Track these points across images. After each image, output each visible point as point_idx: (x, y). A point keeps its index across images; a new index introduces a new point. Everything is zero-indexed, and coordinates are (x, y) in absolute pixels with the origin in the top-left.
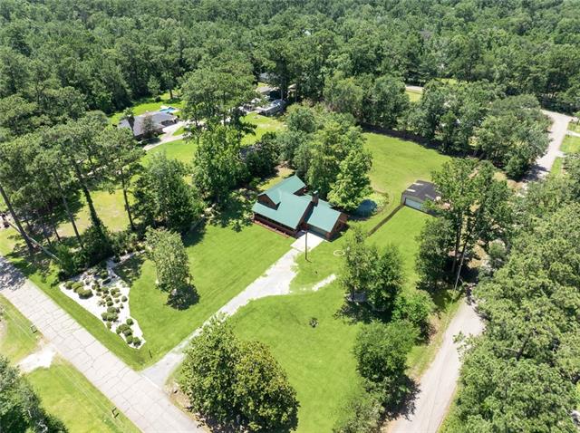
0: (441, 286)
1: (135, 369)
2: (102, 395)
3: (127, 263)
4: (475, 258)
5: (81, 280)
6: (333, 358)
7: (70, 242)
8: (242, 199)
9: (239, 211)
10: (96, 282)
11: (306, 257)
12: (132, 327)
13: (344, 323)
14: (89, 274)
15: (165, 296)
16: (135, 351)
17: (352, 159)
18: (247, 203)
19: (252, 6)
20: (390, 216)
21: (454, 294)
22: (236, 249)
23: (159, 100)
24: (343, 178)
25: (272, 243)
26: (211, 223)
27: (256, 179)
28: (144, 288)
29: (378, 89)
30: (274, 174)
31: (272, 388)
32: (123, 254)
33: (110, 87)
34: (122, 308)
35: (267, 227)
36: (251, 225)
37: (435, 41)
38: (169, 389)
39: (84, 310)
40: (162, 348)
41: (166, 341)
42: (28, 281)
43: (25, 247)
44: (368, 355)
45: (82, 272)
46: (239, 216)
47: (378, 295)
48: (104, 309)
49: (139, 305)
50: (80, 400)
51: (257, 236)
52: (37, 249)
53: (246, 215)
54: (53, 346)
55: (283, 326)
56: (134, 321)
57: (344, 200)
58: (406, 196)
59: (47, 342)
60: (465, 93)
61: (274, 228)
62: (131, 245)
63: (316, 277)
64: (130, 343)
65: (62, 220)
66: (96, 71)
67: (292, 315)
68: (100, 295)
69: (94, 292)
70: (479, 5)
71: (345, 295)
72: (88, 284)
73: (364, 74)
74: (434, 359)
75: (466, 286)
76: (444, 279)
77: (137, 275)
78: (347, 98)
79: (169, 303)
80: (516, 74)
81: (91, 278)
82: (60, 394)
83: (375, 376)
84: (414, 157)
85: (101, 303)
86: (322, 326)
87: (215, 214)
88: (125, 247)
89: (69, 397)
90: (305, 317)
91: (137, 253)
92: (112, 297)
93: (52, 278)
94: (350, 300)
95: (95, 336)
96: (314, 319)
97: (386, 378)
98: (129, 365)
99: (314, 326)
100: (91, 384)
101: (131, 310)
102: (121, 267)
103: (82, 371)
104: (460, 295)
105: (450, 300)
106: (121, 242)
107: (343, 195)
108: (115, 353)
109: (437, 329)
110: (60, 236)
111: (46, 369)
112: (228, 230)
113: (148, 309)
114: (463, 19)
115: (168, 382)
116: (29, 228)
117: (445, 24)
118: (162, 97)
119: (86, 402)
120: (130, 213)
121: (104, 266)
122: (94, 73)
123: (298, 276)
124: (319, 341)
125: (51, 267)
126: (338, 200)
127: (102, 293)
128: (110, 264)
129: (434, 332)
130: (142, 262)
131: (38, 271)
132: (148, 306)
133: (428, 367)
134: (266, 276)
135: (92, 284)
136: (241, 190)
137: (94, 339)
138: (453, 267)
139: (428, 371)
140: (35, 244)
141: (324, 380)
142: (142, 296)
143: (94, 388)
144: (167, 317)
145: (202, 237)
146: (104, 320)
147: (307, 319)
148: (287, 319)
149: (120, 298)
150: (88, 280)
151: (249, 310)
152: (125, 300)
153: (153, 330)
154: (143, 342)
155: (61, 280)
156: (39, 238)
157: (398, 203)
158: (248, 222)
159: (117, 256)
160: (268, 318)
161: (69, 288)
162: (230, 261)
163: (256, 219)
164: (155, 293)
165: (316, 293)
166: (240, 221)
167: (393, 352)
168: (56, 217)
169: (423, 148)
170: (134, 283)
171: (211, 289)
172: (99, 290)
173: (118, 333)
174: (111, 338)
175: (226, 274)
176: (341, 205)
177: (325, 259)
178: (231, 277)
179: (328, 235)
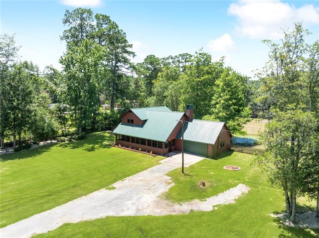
8: (107, 135)
9: (100, 141)
11: (182, 172)
18: (110, 137)
26: (61, 146)
35: (129, 149)
36: (109, 148)
61: (138, 149)
63: (204, 191)
87: (70, 141)
112: (79, 150)
136: (108, 131)
145: (39, 154)
158: (107, 146)
163: (116, 145)
166: (97, 145)
177: (212, 173)
179: (210, 149)
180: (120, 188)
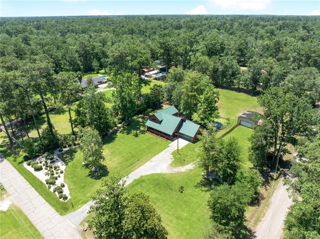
0: (266, 170)
1: (61, 214)
2: (37, 230)
3: (67, 152)
4: (288, 153)
5: (37, 160)
6: (194, 212)
7: (35, 140)
8: (141, 120)
9: (138, 126)
10: (46, 162)
11: (178, 152)
12: (63, 189)
13: (202, 191)
14: (43, 157)
15: (87, 171)
16: (63, 203)
17: (207, 94)
18: (143, 122)
19: (152, 29)
20: (231, 130)
21: (275, 176)
22: (134, 146)
23: (98, 73)
24: (201, 106)
25: (157, 143)
26: (121, 132)
27: (149, 110)
28: (75, 166)
29: (222, 64)
30: (160, 108)
31: (150, 225)
32: (65, 147)
33: (71, 64)
34: (59, 177)
35: (154, 135)
36: (144, 134)
37: (254, 44)
38: (81, 228)
39: (36, 178)
40: (81, 202)
41: (84, 198)
42: (5, 161)
43: (8, 142)
44: (218, 205)
45: (38, 156)
46: (138, 129)
47: (225, 171)
48: (48, 177)
49: (70, 176)
50: (21, 233)
51: (148, 139)
52: (15, 143)
53: (142, 129)
54: (12, 198)
55: (162, 192)
56: (65, 185)
57: (202, 119)
58: (241, 119)
59: (8, 196)
60: (274, 63)
61: (159, 135)
62: (71, 143)
63: (184, 163)
64: (60, 198)
65: (33, 129)
66: (65, 55)
67: (168, 185)
68: (47, 169)
69: (44, 167)
70: (278, 29)
71: (203, 174)
72: (41, 163)
73: (214, 56)
74: (264, 215)
75: (282, 170)
76: (268, 166)
77: (72, 159)
78: (204, 66)
79: (89, 175)
80: (303, 58)
81: (44, 160)
82: (9, 228)
83: (224, 221)
84: (244, 101)
85: (47, 174)
86: (187, 192)
87: (124, 127)
88: (67, 143)
89: (14, 230)
90: (176, 187)
91: (74, 147)
92: (54, 170)
93: (20, 159)
94: (206, 177)
95: (39, 193)
96: (182, 188)
97: (231, 222)
98: (57, 211)
99: (182, 192)
100: (30, 223)
101: (65, 179)
102: (63, 154)
103: (26, 214)
104: (279, 176)
105: (272, 179)
106: (65, 140)
107: (201, 116)
108: (50, 204)
109: (265, 196)
110: (30, 137)
111: (4, 212)
112: (131, 136)
113: (75, 179)
114: (269, 34)
115: (81, 223)
116: (13, 133)
117: (259, 36)
118: (100, 72)
119: (25, 234)
120: (72, 124)
121: (53, 153)
122: (64, 57)
123: (173, 162)
124: (185, 202)
125: (21, 153)
126: (198, 119)
127: (48, 168)
128: (57, 152)
129: (263, 198)
130: (76, 152)
131: (13, 155)
132: (76, 177)
133: (261, 221)
134: (152, 161)
135: (44, 163)
136: (140, 115)
137: (39, 195)
138: (274, 158)
139: (260, 223)
140: (14, 140)
141: (188, 227)
142: (74, 171)
143: (32, 225)
144: (86, 183)
145: (114, 140)
146: (47, 183)
147: (177, 187)
148: (164, 188)
149: (59, 171)
150: (41, 161)
151: (139, 182)
152: (62, 172)
153: (77, 191)
154: (69, 197)
155: (26, 160)
156: (18, 138)
157: (236, 123)
158: (143, 132)
159: (61, 148)
160: (151, 186)
161: (29, 164)
162: (130, 153)
163: (148, 130)
164: (81, 169)
165: (184, 172)
166: (138, 132)
167: (237, 203)
168: (30, 127)
169: (249, 96)
170: (69, 164)
171: (116, 168)
172: (47, 166)
173: (55, 191)
174: (49, 195)
175: (127, 160)
176: (200, 122)
177: (190, 153)
178: (130, 162)
179: (192, 139)
180: (155, 161)
